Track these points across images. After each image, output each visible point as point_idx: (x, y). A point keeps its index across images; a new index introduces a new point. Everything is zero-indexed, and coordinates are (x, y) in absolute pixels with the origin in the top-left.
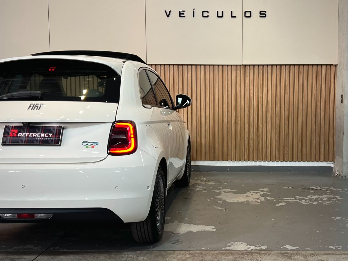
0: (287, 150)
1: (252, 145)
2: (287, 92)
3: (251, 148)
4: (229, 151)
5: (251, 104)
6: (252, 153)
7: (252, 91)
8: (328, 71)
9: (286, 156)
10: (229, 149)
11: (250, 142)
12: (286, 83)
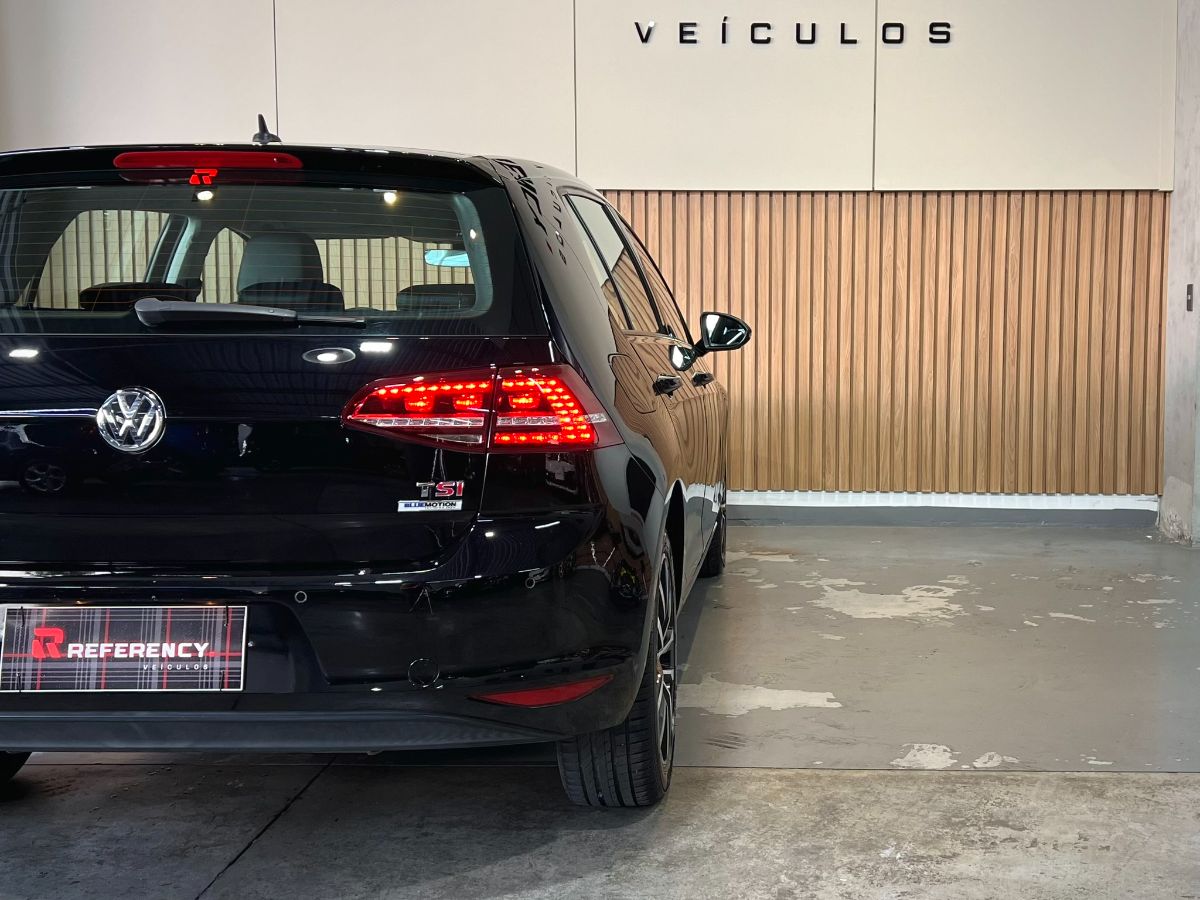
0: (1013, 458)
1: (902, 442)
2: (1012, 276)
3: (899, 452)
4: (829, 461)
5: (900, 314)
6: (901, 468)
7: (902, 274)
8: (1143, 211)
9: (1009, 477)
10: (829, 453)
11: (896, 432)
12: (1011, 248)
